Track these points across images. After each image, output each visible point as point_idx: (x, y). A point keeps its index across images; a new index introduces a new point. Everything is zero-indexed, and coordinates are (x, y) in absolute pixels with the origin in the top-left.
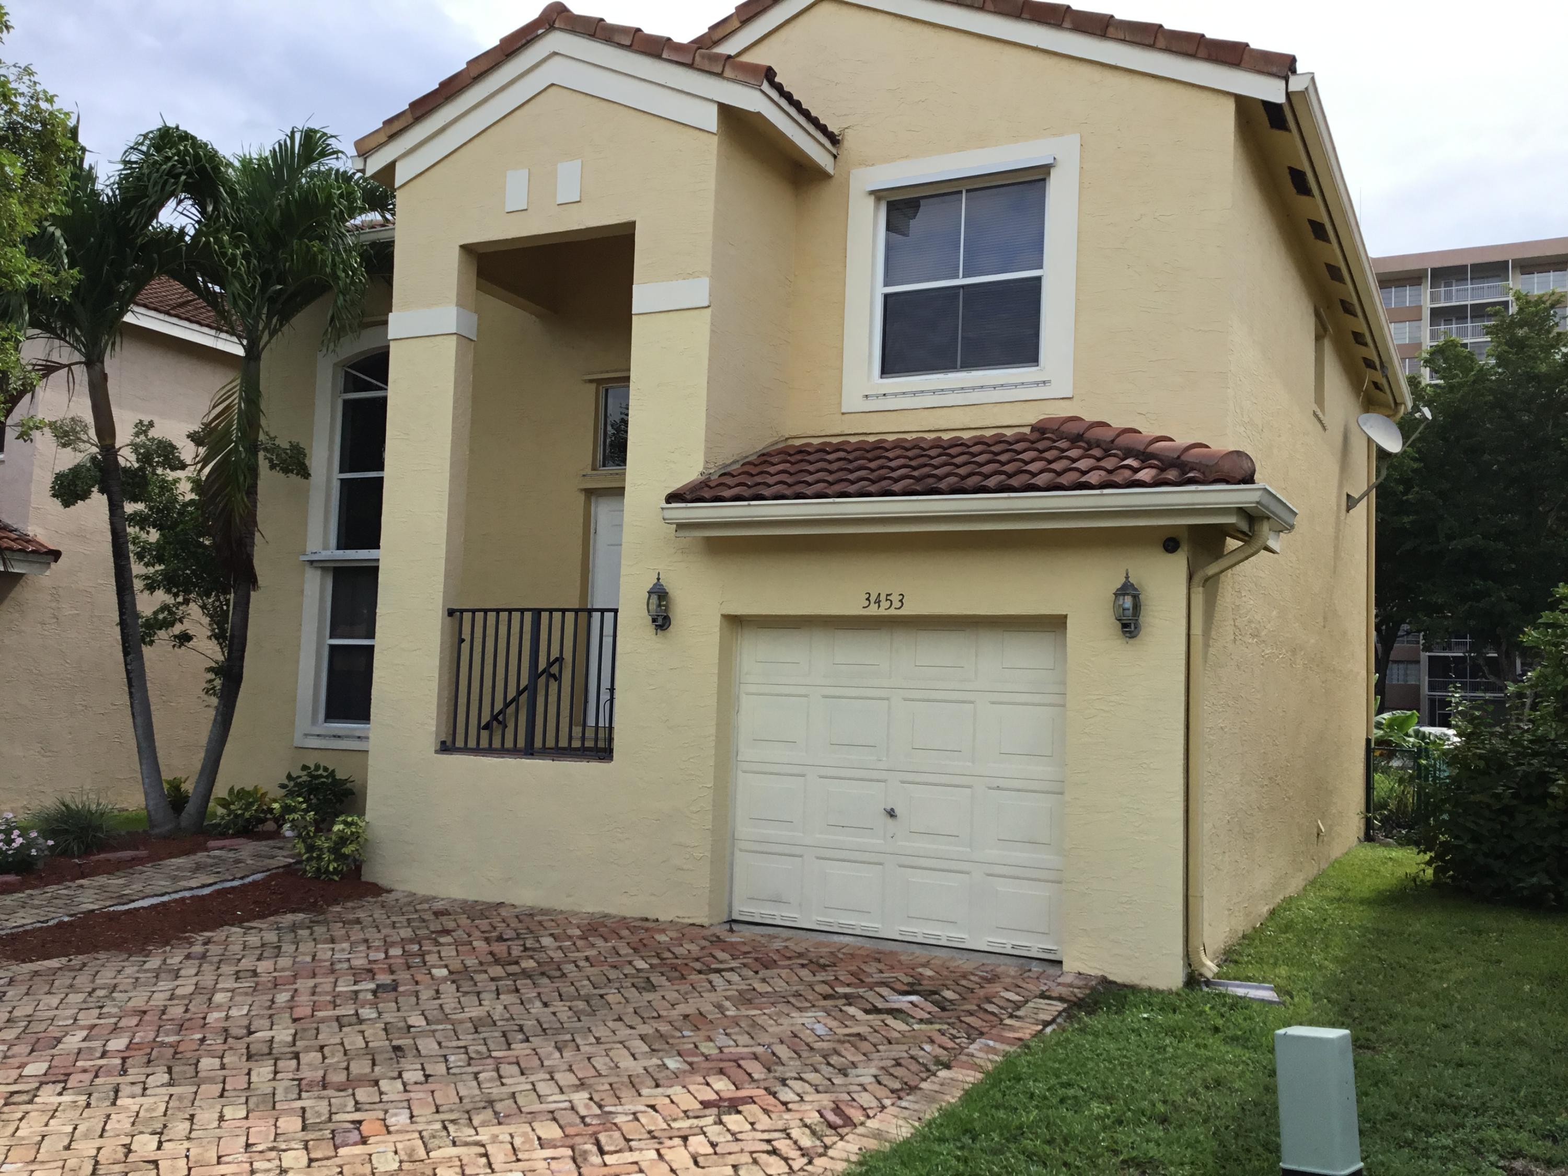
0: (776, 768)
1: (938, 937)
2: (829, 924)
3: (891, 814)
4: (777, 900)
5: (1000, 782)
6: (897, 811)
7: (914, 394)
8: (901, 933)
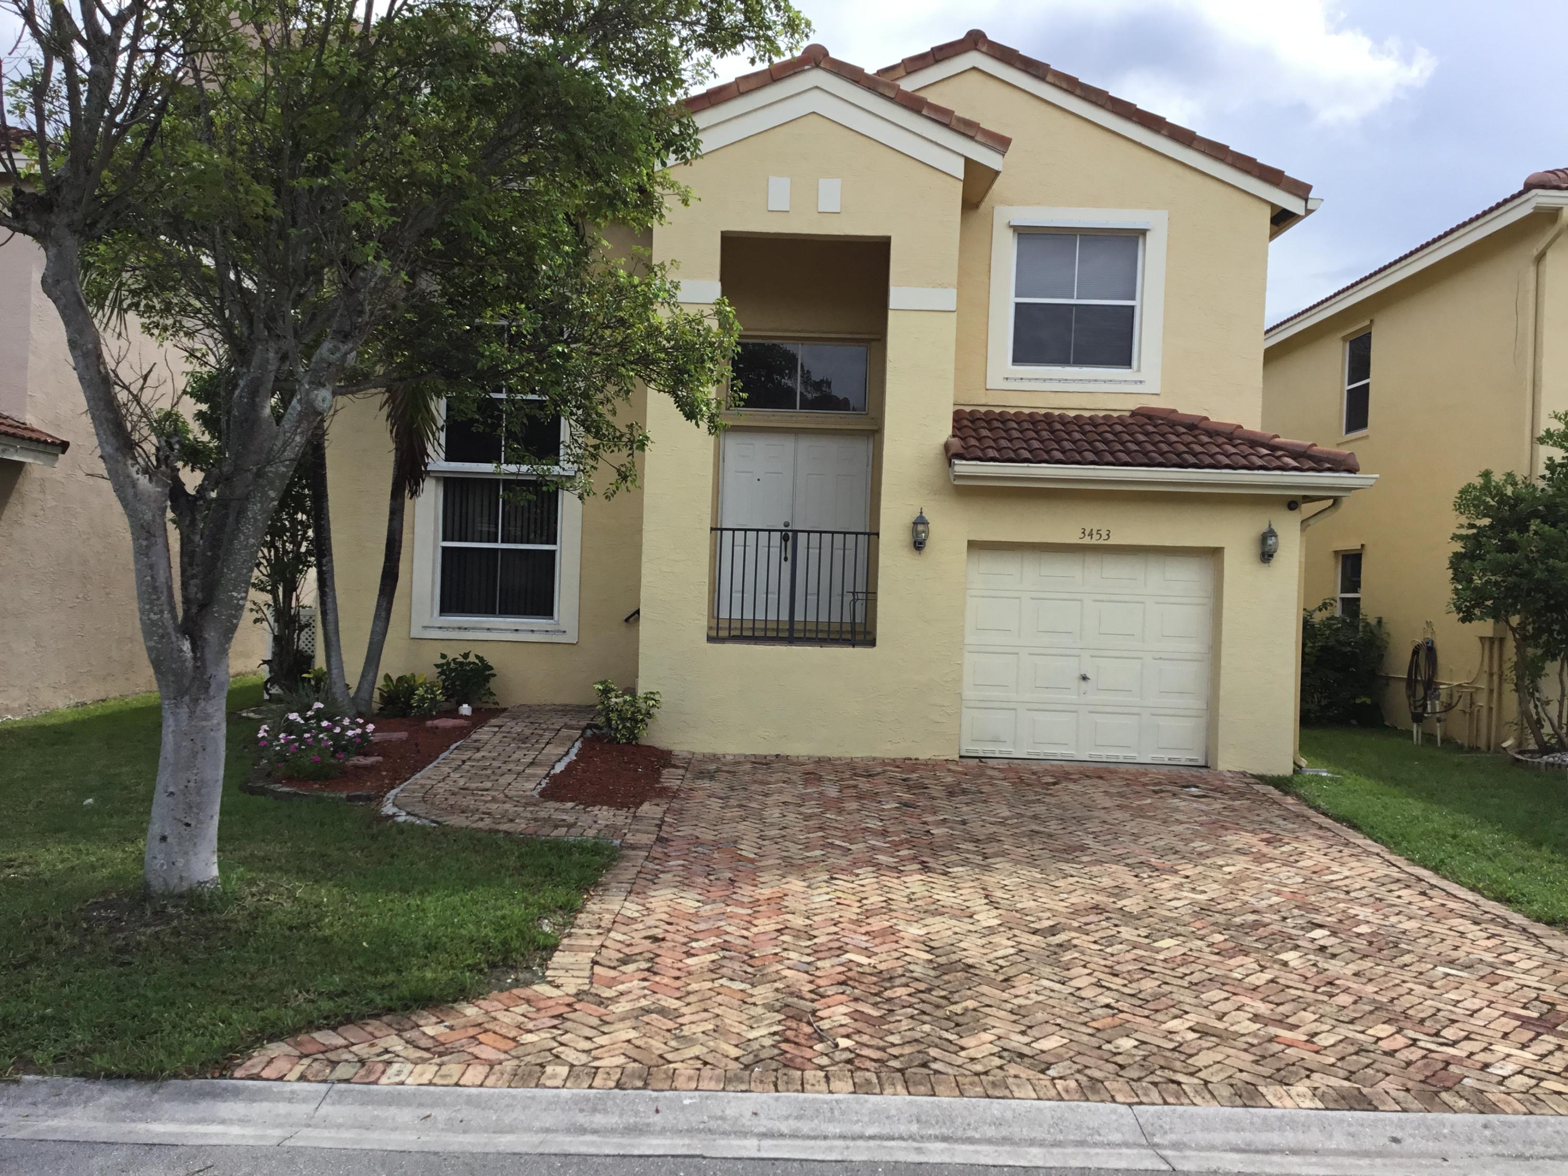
0: (991, 649)
1: (1117, 757)
2: (1038, 754)
3: (1084, 678)
4: (996, 740)
5: (1163, 655)
6: (1088, 675)
7: (1045, 380)
8: (1090, 756)
